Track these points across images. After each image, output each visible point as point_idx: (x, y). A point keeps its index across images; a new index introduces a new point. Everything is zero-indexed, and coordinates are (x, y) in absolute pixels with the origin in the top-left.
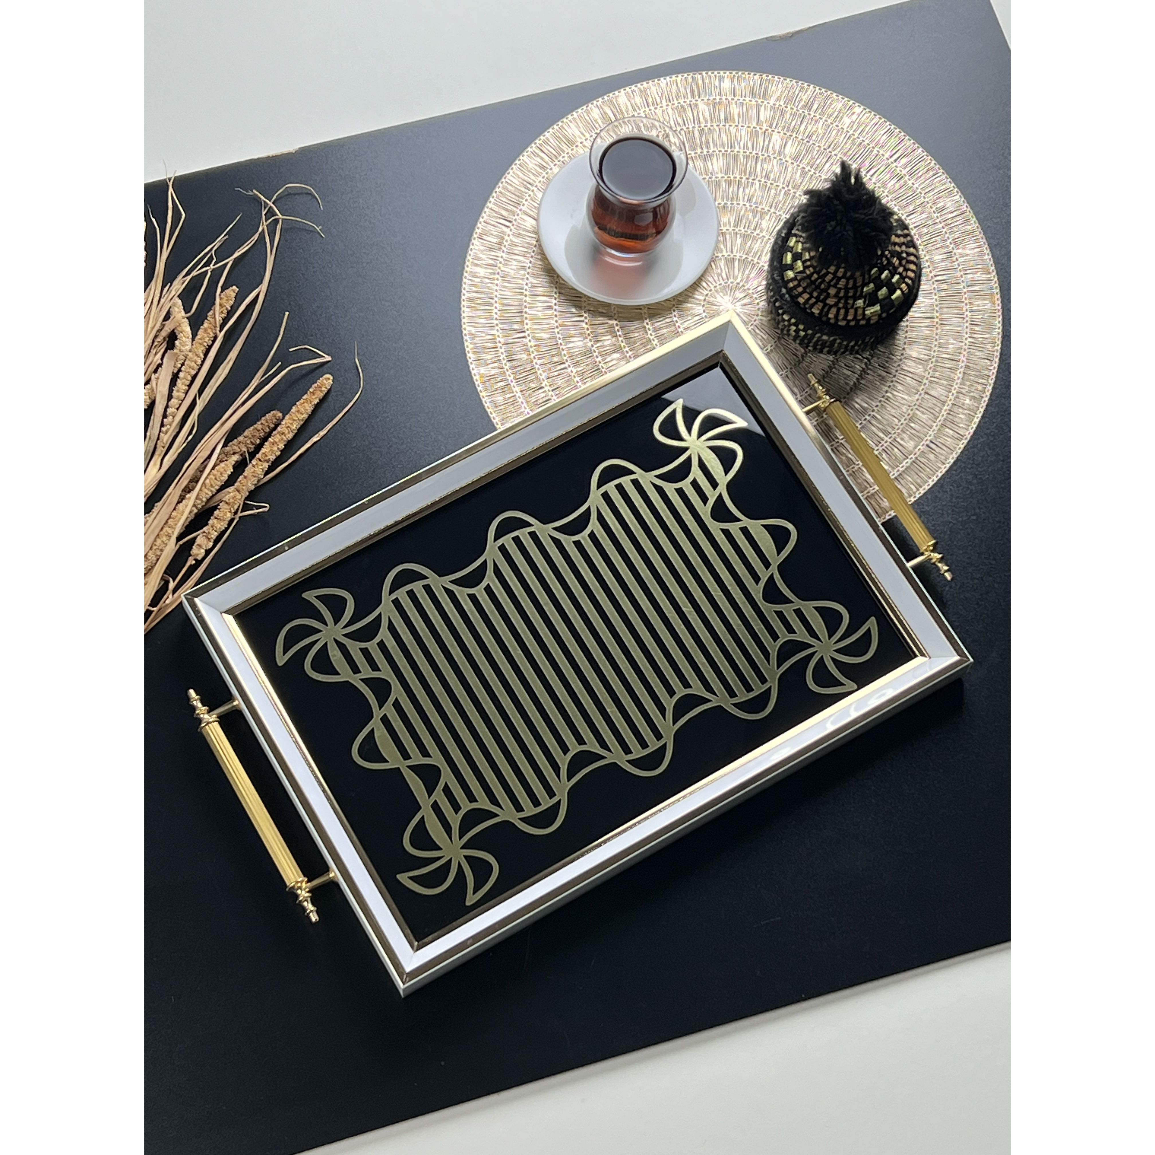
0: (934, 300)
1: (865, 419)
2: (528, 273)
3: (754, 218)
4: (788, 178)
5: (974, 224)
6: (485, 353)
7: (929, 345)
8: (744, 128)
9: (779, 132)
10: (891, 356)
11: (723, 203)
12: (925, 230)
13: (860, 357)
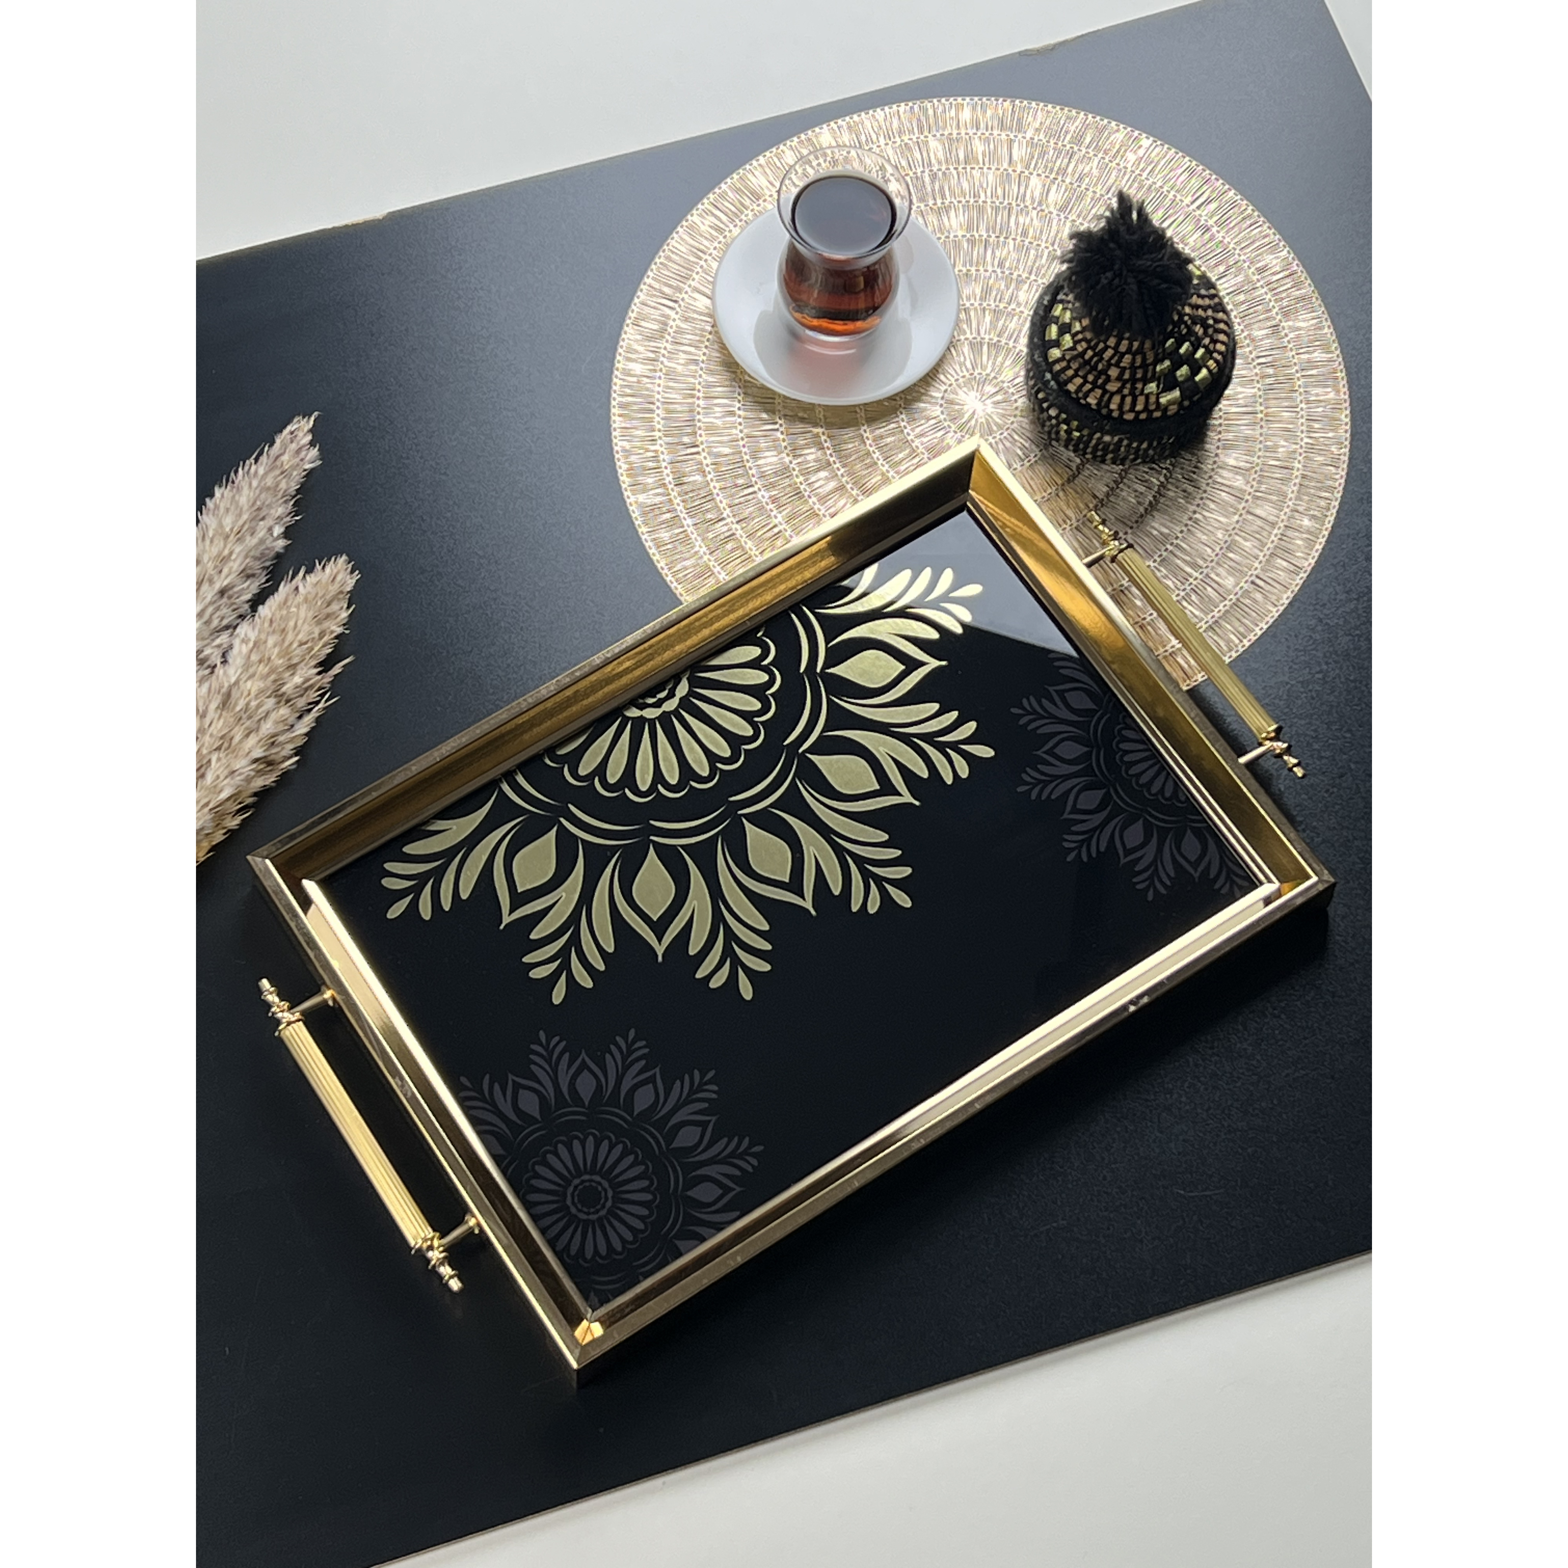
0: (1256, 390)
1: (1166, 550)
2: (701, 369)
3: (1008, 289)
4: (1052, 234)
5: (1308, 288)
6: (644, 475)
7: (1252, 449)
8: (991, 172)
9: (1039, 175)
10: (1199, 464)
11: (964, 270)
12: (1242, 297)
13: (1156, 467)
